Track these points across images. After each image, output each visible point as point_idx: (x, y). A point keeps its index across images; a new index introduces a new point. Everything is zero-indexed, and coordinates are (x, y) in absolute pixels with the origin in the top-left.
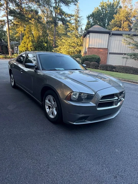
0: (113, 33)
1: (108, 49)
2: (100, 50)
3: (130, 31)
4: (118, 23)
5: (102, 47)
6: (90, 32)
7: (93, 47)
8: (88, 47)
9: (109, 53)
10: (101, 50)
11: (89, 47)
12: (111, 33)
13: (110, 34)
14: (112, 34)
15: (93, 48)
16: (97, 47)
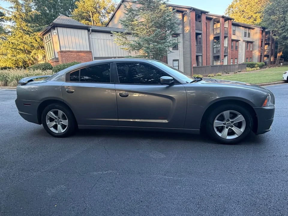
0: (93, 28)
1: (91, 52)
2: (80, 54)
3: (106, 27)
4: (85, 14)
5: (82, 50)
6: (57, 26)
7: (68, 49)
8: (59, 50)
9: (94, 59)
10: (82, 54)
11: (62, 50)
12: (91, 28)
13: (89, 31)
14: (92, 30)
15: (69, 52)
16: (75, 50)
